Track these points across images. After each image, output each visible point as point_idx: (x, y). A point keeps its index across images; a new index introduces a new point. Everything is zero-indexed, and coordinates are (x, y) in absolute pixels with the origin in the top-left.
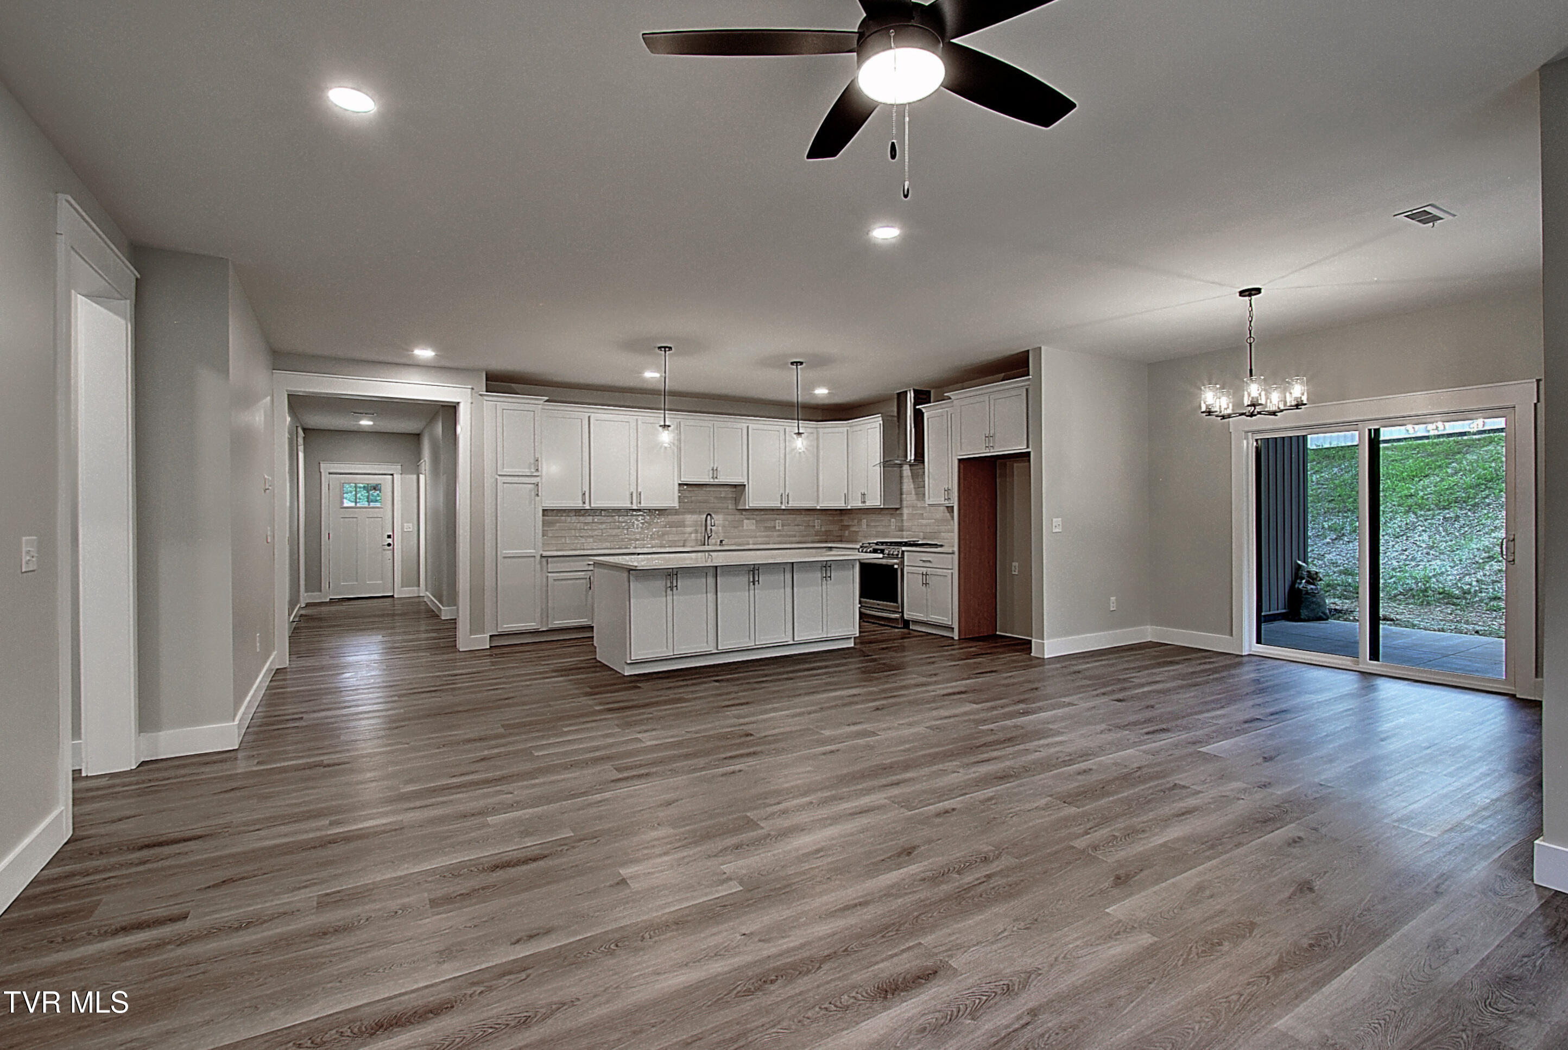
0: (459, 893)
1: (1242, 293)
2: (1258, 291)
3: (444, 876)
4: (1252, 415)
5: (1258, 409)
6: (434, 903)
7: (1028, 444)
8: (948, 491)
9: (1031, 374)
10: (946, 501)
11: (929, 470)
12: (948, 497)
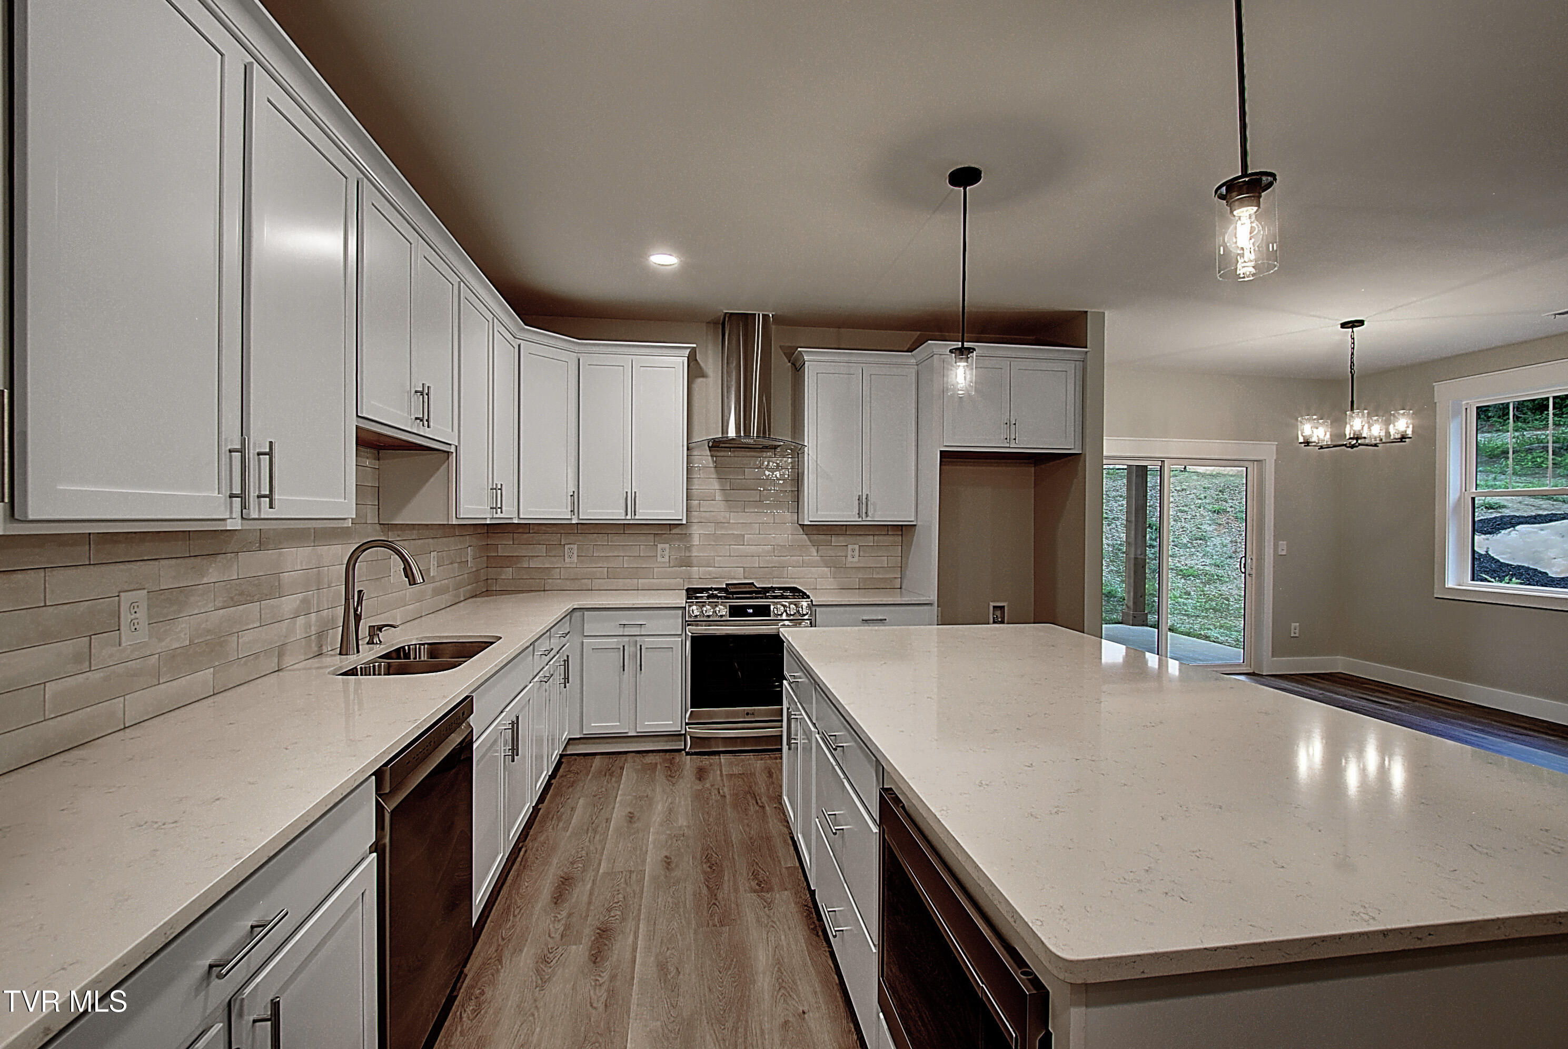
1: (1343, 325)
2: (1361, 323)
4: (1353, 446)
5: (1358, 442)
7: (1079, 443)
8: (864, 500)
9: (1088, 346)
10: (859, 517)
11: (817, 461)
12: (864, 511)
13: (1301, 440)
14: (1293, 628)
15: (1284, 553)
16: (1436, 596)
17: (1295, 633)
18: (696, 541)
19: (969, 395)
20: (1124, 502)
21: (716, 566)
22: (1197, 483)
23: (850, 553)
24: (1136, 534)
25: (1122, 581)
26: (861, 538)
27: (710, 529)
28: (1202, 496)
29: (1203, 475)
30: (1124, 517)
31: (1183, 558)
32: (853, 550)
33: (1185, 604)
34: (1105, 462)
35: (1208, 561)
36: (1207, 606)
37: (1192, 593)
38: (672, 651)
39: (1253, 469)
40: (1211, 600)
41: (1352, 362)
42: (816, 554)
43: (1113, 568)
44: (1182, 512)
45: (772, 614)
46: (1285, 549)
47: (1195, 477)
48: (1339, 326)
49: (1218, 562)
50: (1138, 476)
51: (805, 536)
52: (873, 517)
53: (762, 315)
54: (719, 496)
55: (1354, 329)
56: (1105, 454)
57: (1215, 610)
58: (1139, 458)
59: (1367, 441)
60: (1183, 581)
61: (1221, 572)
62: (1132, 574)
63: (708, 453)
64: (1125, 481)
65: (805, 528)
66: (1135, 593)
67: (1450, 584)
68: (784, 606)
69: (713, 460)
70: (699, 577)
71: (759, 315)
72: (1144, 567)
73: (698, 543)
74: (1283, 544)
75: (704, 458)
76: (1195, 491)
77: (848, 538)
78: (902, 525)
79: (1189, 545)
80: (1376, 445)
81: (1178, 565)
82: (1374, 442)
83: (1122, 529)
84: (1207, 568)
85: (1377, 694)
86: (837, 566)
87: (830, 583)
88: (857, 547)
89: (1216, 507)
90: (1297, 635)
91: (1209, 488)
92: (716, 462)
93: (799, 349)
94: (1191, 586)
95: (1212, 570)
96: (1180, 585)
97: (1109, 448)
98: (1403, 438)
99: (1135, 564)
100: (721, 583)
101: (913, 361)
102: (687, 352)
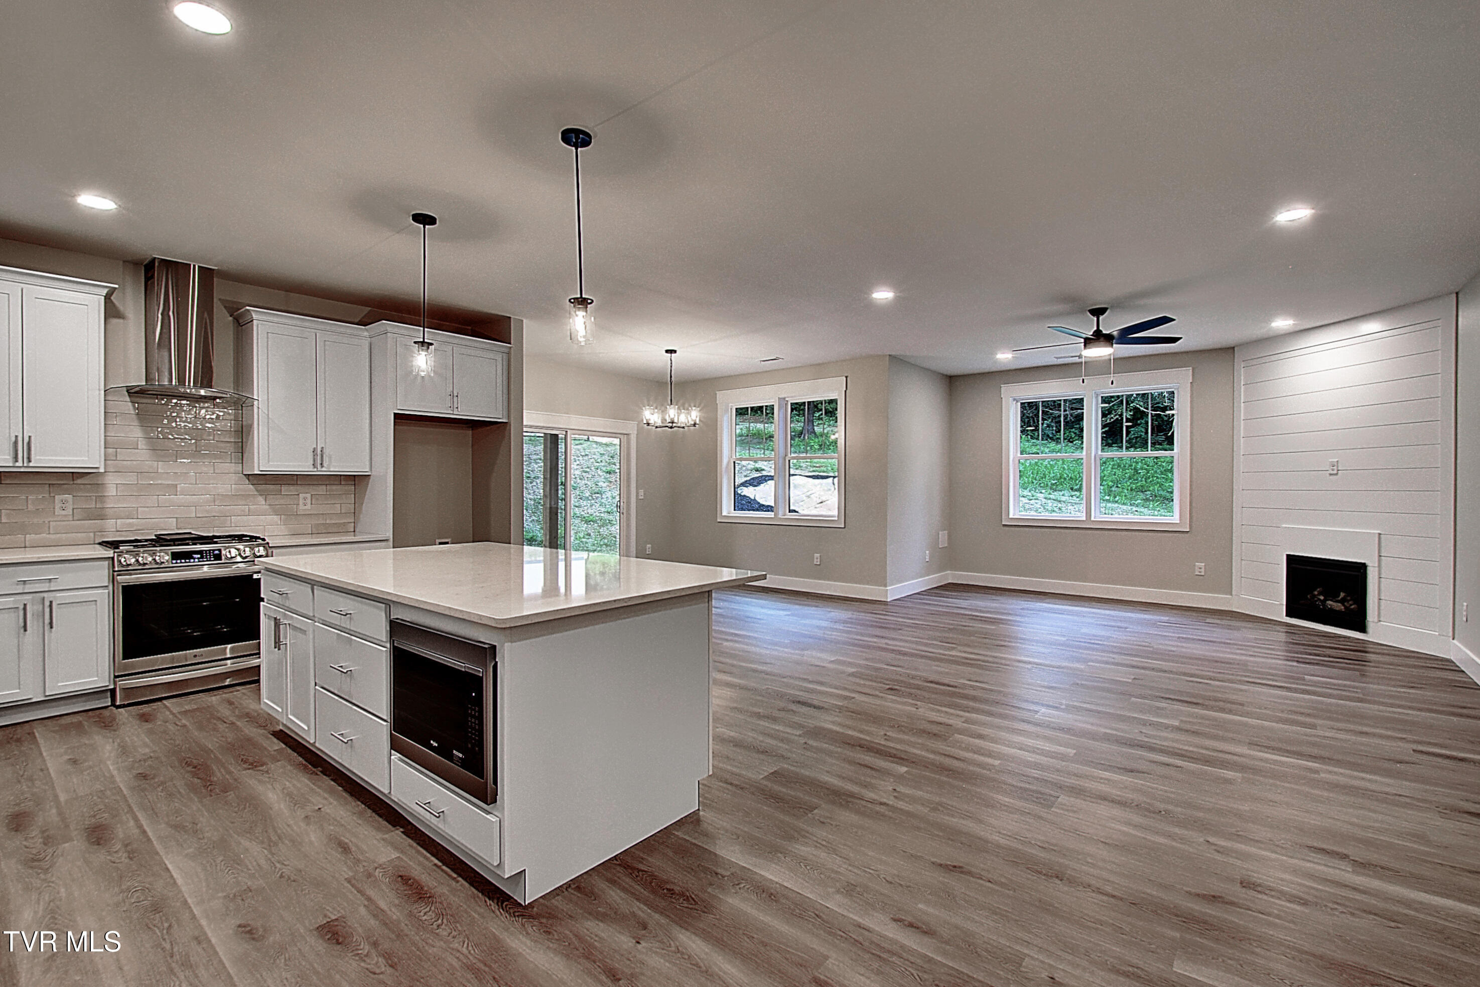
1: (667, 351)
2: (675, 352)
4: (671, 428)
5: (674, 425)
7: (505, 413)
8: (319, 452)
9: (512, 342)
10: (314, 467)
11: (268, 415)
12: (319, 462)
13: (645, 422)
14: (647, 548)
15: (642, 497)
16: (719, 520)
17: (649, 551)
18: (111, 491)
19: (430, 376)
20: (542, 464)
21: (140, 517)
22: (596, 450)
23: (301, 502)
24: (550, 490)
25: (542, 528)
26: (314, 487)
27: (131, 479)
28: (599, 460)
29: (601, 444)
30: (542, 477)
31: (586, 508)
32: (305, 499)
33: (587, 543)
34: (525, 429)
35: (603, 510)
36: (602, 543)
37: (592, 534)
38: (96, 604)
39: (624, 438)
40: (604, 538)
41: (671, 377)
42: (264, 502)
43: (534, 518)
44: (586, 472)
45: (223, 558)
46: (643, 495)
47: (595, 446)
48: (664, 351)
49: (609, 510)
50: (553, 441)
51: (251, 486)
52: (329, 466)
53: (199, 267)
54: (142, 444)
55: (672, 355)
56: (525, 423)
57: (607, 545)
58: (553, 428)
59: (679, 425)
60: (586, 525)
61: (611, 517)
62: (548, 521)
63: (128, 399)
64: (543, 446)
65: (250, 477)
66: (550, 536)
67: (724, 514)
68: (238, 550)
69: (134, 406)
70: (113, 529)
71: (194, 266)
72: (557, 514)
73: (114, 494)
74: (641, 492)
75: (126, 405)
76: (594, 456)
77: (298, 488)
78: (355, 476)
79: (590, 498)
80: (683, 428)
81: (583, 513)
82: (682, 425)
83: (541, 486)
84: (602, 515)
86: (287, 514)
87: (283, 529)
88: (309, 496)
89: (609, 469)
90: (650, 553)
91: (603, 454)
92: (138, 409)
93: (248, 308)
94: (591, 529)
95: (605, 516)
96: (584, 529)
97: (529, 418)
98: (695, 424)
99: (550, 512)
100: (148, 534)
101: (366, 334)
102: (105, 292)
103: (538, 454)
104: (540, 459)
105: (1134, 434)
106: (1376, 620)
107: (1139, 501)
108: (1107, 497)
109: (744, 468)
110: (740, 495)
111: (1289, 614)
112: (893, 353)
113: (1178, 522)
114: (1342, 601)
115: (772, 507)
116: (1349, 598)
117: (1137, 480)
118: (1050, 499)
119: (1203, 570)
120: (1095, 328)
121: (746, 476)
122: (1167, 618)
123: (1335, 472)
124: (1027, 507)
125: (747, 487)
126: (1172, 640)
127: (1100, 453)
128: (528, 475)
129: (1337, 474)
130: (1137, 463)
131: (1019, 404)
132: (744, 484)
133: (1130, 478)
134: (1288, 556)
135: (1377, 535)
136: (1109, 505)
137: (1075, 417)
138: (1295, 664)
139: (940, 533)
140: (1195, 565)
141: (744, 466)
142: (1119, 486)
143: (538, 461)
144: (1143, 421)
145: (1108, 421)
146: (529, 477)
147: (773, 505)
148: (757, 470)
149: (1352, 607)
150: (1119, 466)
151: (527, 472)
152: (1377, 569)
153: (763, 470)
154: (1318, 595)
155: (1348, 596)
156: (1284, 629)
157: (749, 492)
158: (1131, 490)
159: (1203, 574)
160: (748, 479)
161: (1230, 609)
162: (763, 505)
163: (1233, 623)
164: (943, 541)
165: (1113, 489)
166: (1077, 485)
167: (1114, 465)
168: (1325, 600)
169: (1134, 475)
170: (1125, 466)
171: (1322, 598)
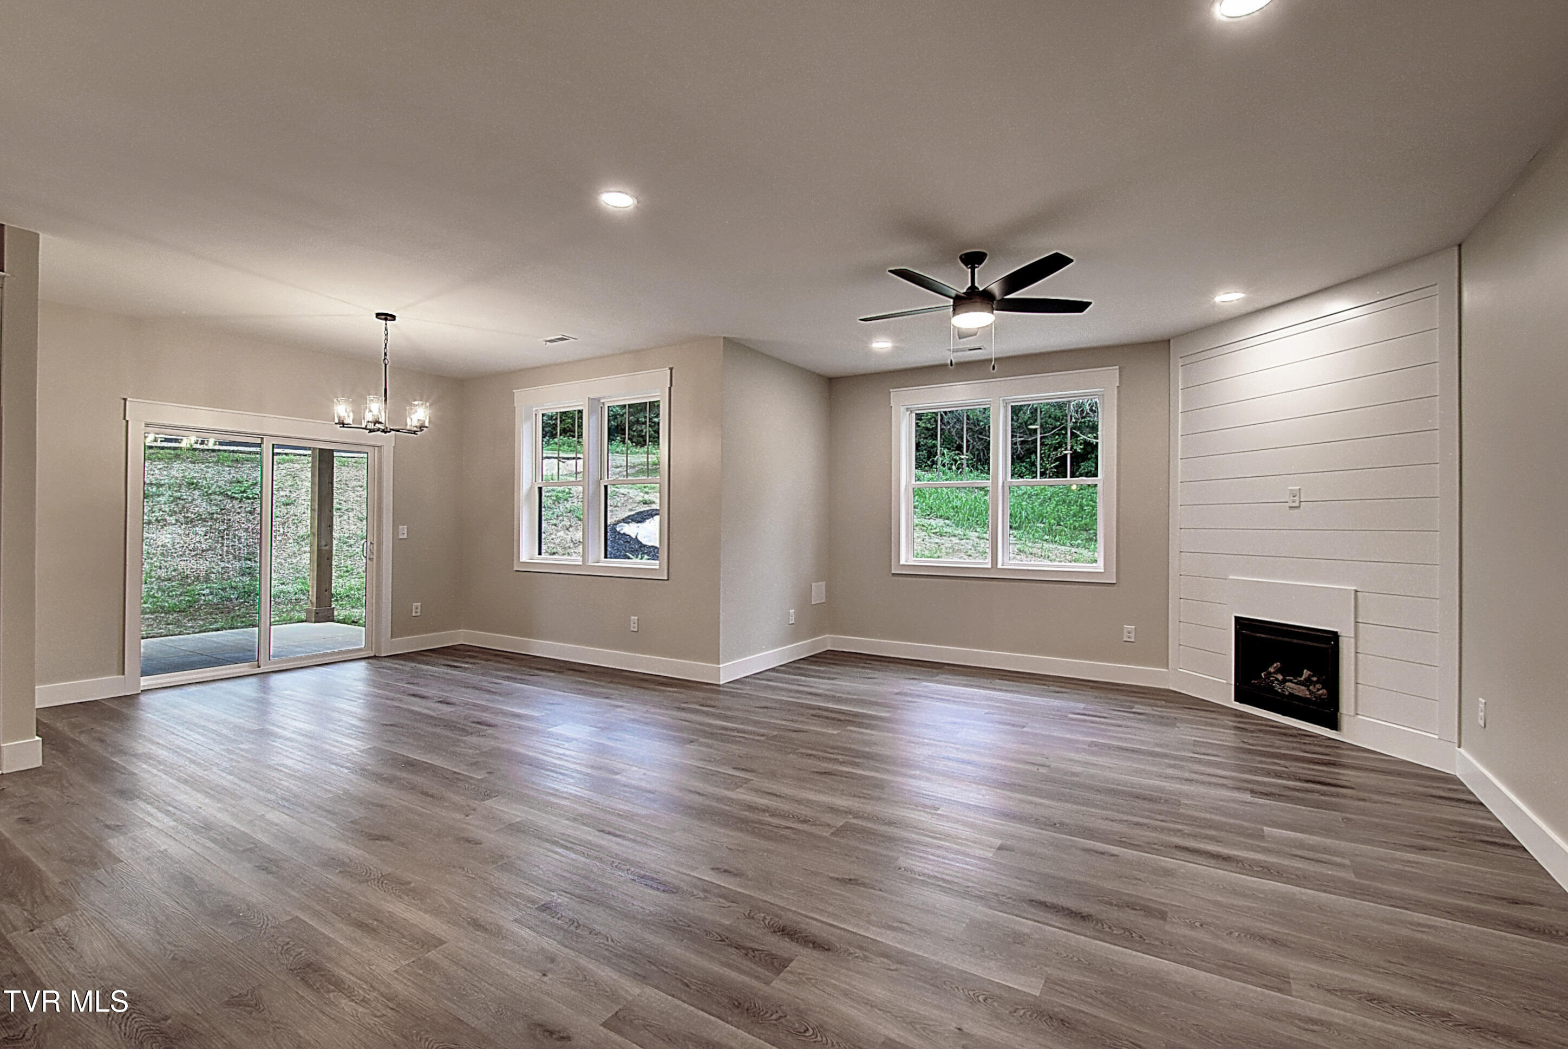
0: (1135, 912)
2: (393, 318)
3: (1141, 937)
6: (1163, 916)
9: (5, 268)
14: (414, 608)
15: (405, 536)
16: (514, 570)
17: (416, 613)
24: (320, 524)
46: (405, 533)
48: (375, 316)
55: (388, 322)
62: (316, 566)
66: (318, 587)
67: (524, 558)
74: (403, 532)
85: (467, 660)
90: (419, 614)
98: (421, 427)
99: (319, 557)
103: (359, 481)
104: (361, 487)
105: (1084, 469)
106: (1352, 713)
107: (1079, 541)
108: (1046, 537)
109: (631, 501)
110: (619, 533)
111: (1238, 698)
112: (727, 336)
113: (1103, 571)
114: (1307, 683)
115: (656, 548)
116: (1315, 679)
117: (1082, 517)
118: (983, 538)
119: (1132, 635)
120: (970, 285)
121: (631, 510)
122: (1082, 706)
123: (1296, 504)
124: (956, 548)
125: (628, 523)
126: (1077, 750)
127: (1009, 479)
128: (339, 506)
129: (1299, 507)
130: (1083, 498)
131: (914, 415)
132: (626, 520)
133: (1074, 515)
134: (1237, 618)
135: (1353, 592)
136: (1046, 545)
137: (1026, 450)
138: (1248, 797)
139: (813, 584)
140: (1123, 628)
141: (631, 498)
142: (1062, 523)
143: (359, 489)
144: (1093, 456)
145: (1059, 455)
146: (339, 509)
147: (657, 545)
148: (645, 503)
149: (1320, 692)
150: (1064, 502)
151: (337, 503)
152: (1353, 640)
153: (654, 502)
154: (1275, 673)
155: (1313, 676)
156: (1229, 721)
157: (630, 529)
158: (1075, 528)
159: (1133, 640)
160: (633, 513)
161: (1166, 687)
162: (645, 546)
163: (1167, 712)
164: (818, 593)
165: (1054, 527)
166: (1016, 522)
167: (1058, 501)
168: (1284, 681)
169: (1079, 512)
170: (1070, 502)
171: (1280, 677)
